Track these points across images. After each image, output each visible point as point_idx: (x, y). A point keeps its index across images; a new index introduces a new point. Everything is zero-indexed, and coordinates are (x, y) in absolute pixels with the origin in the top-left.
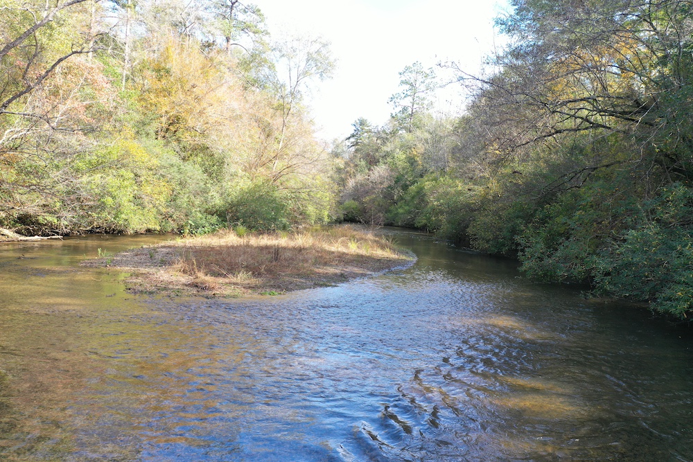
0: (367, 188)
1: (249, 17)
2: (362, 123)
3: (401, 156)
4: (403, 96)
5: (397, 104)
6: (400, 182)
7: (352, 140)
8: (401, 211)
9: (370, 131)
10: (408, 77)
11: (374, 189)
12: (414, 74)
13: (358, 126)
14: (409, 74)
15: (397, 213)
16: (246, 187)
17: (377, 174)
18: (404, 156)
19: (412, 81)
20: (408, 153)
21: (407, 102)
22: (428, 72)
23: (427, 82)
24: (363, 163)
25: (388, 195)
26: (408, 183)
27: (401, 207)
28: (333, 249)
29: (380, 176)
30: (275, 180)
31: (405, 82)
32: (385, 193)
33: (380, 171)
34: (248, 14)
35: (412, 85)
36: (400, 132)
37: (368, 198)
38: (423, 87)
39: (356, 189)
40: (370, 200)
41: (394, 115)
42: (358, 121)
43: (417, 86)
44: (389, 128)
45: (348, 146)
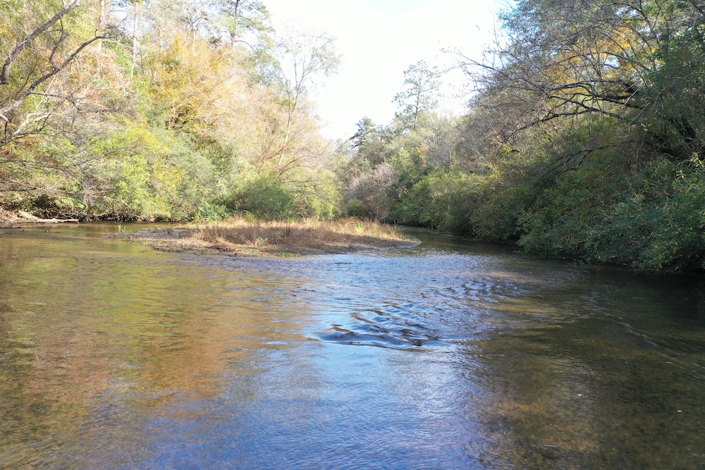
0: (371, 187)
1: (254, 14)
2: (366, 123)
3: (405, 154)
4: (408, 94)
5: (402, 103)
6: (404, 180)
7: (356, 139)
8: (405, 208)
9: (374, 130)
10: (413, 76)
11: (378, 187)
12: (419, 73)
13: (362, 126)
14: (414, 73)
15: (402, 211)
16: (253, 179)
17: (381, 173)
18: (408, 155)
19: (417, 79)
20: (412, 152)
21: (412, 101)
22: (433, 71)
23: (432, 80)
24: (367, 162)
25: (392, 193)
26: (412, 181)
27: (405, 204)
28: (340, 232)
29: (384, 175)
30: (281, 174)
31: (409, 81)
32: (390, 191)
33: (385, 169)
34: (253, 11)
35: (416, 83)
36: (404, 131)
37: (372, 197)
38: (427, 86)
39: (360, 188)
40: (374, 199)
41: (398, 114)
42: (362, 121)
43: (422, 84)
44: (393, 127)
45: (352, 146)
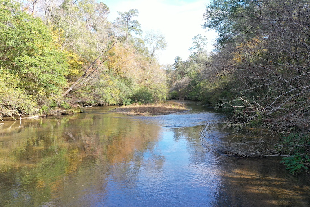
0: (180, 86)
1: (134, 25)
2: (179, 58)
4: (194, 48)
5: (192, 51)
6: (193, 83)
7: (175, 65)
8: (193, 94)
9: (182, 62)
10: (196, 40)
11: (183, 86)
12: (198, 39)
13: (177, 60)
14: (196, 39)
15: (192, 95)
16: (139, 89)
18: (194, 73)
19: (197, 42)
20: (196, 72)
21: (196, 50)
22: (204, 38)
23: (203, 42)
24: (179, 75)
25: (189, 88)
26: (196, 83)
28: (167, 107)
29: (185, 81)
30: (147, 86)
31: (194, 42)
33: (186, 79)
34: (134, 23)
35: (197, 43)
37: (181, 90)
38: (202, 44)
39: (176, 86)
40: (182, 90)
41: (191, 55)
42: (177, 58)
43: (200, 44)
44: (189, 61)
45: (173, 69)
